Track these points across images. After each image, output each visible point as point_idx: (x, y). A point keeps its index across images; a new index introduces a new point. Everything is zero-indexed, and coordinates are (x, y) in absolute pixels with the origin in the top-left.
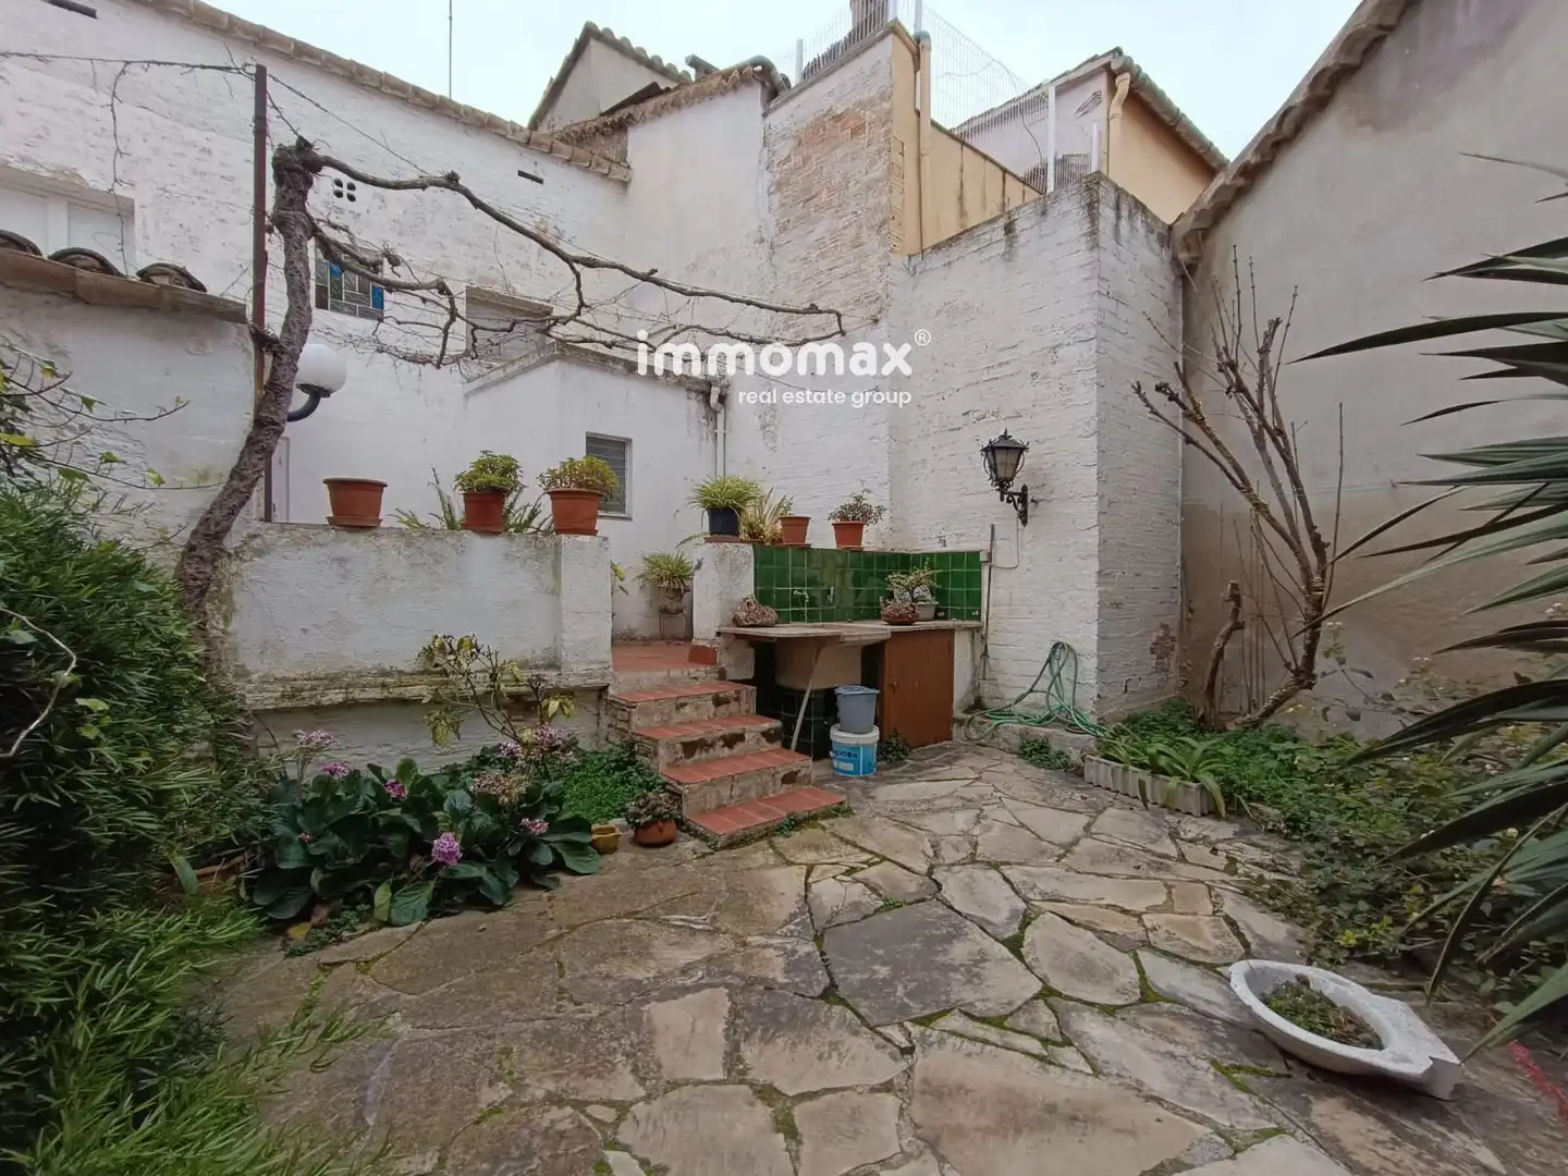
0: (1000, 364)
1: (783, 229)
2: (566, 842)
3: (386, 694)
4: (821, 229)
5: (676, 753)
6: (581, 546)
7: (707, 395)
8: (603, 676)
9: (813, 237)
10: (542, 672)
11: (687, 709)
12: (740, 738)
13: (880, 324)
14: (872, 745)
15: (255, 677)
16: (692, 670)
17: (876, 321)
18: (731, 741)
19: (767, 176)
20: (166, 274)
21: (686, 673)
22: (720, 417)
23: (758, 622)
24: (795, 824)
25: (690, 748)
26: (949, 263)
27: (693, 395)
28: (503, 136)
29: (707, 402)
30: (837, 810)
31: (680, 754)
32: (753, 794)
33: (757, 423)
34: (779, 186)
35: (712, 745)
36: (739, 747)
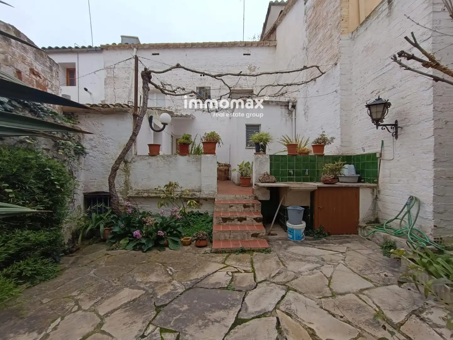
0: (386, 66)
1: (310, 42)
2: (173, 240)
3: (156, 195)
4: (320, 36)
5: (220, 220)
6: (208, 158)
7: (288, 106)
8: (214, 195)
9: (318, 40)
10: (195, 193)
11: (233, 208)
12: (245, 219)
13: (337, 65)
14: (300, 230)
15: (133, 189)
16: (244, 195)
17: (336, 64)
18: (241, 219)
19: (306, 24)
20: (117, 105)
21: (242, 196)
22: (294, 113)
23: (267, 181)
24: (243, 251)
25: (225, 220)
26: (366, 28)
27: (283, 107)
28: (239, 46)
29: (288, 109)
30: (264, 250)
31: (221, 221)
32: (239, 238)
33: (303, 112)
34: (309, 26)
35: (233, 220)
36: (244, 222)
